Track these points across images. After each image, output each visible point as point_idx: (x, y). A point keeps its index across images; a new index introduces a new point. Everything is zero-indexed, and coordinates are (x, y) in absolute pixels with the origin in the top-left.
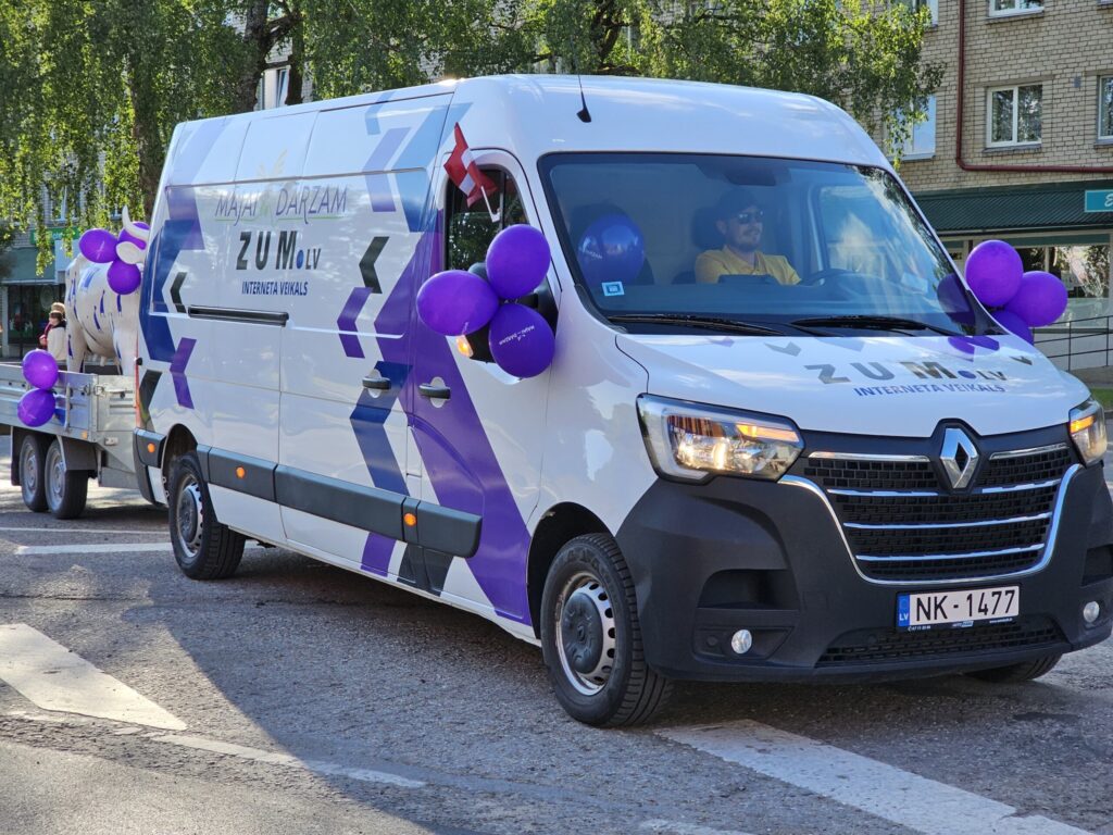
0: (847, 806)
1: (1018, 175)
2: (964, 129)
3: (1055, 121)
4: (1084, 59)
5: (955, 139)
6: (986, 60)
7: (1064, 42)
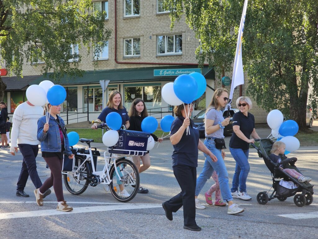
1: (133, 65)
2: (117, 51)
3: (144, 49)
4: (152, 30)
5: (114, 54)
6: (123, 30)
7: (146, 25)
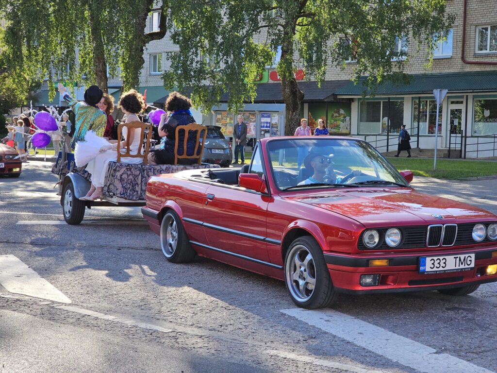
0: (359, 346)
1: (489, 66)
2: (465, 44)
5: (461, 49)
6: (476, 14)
